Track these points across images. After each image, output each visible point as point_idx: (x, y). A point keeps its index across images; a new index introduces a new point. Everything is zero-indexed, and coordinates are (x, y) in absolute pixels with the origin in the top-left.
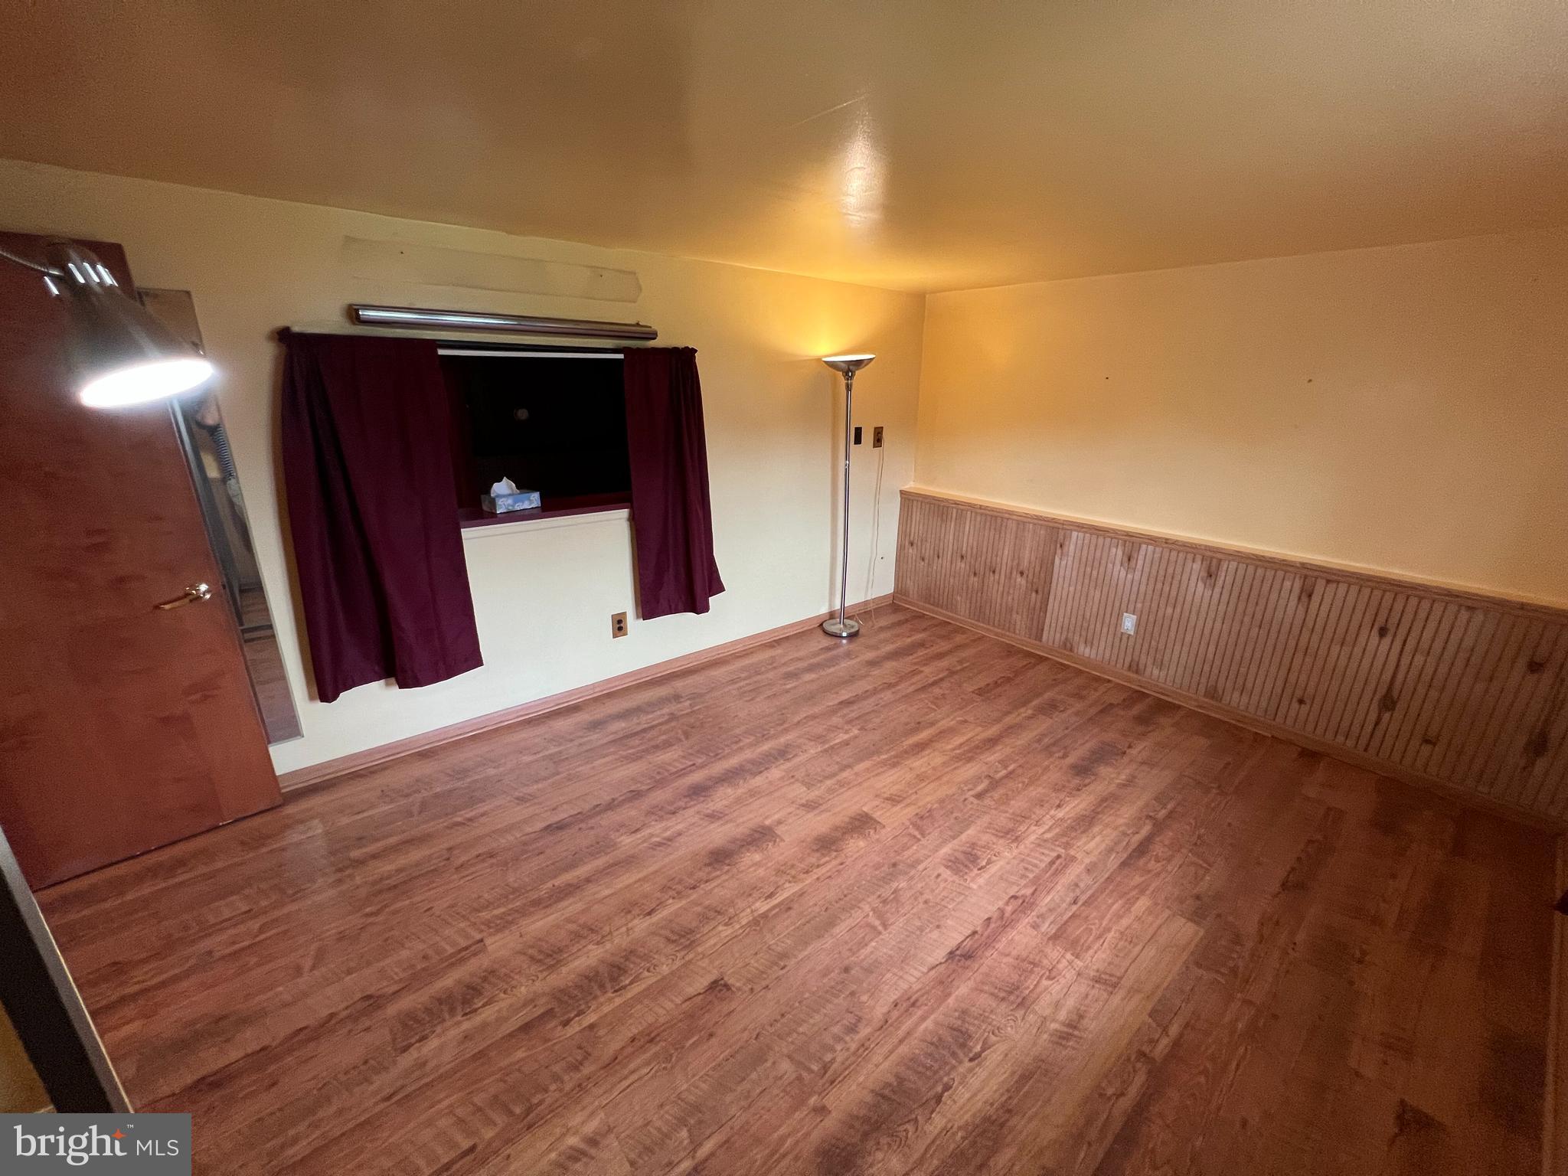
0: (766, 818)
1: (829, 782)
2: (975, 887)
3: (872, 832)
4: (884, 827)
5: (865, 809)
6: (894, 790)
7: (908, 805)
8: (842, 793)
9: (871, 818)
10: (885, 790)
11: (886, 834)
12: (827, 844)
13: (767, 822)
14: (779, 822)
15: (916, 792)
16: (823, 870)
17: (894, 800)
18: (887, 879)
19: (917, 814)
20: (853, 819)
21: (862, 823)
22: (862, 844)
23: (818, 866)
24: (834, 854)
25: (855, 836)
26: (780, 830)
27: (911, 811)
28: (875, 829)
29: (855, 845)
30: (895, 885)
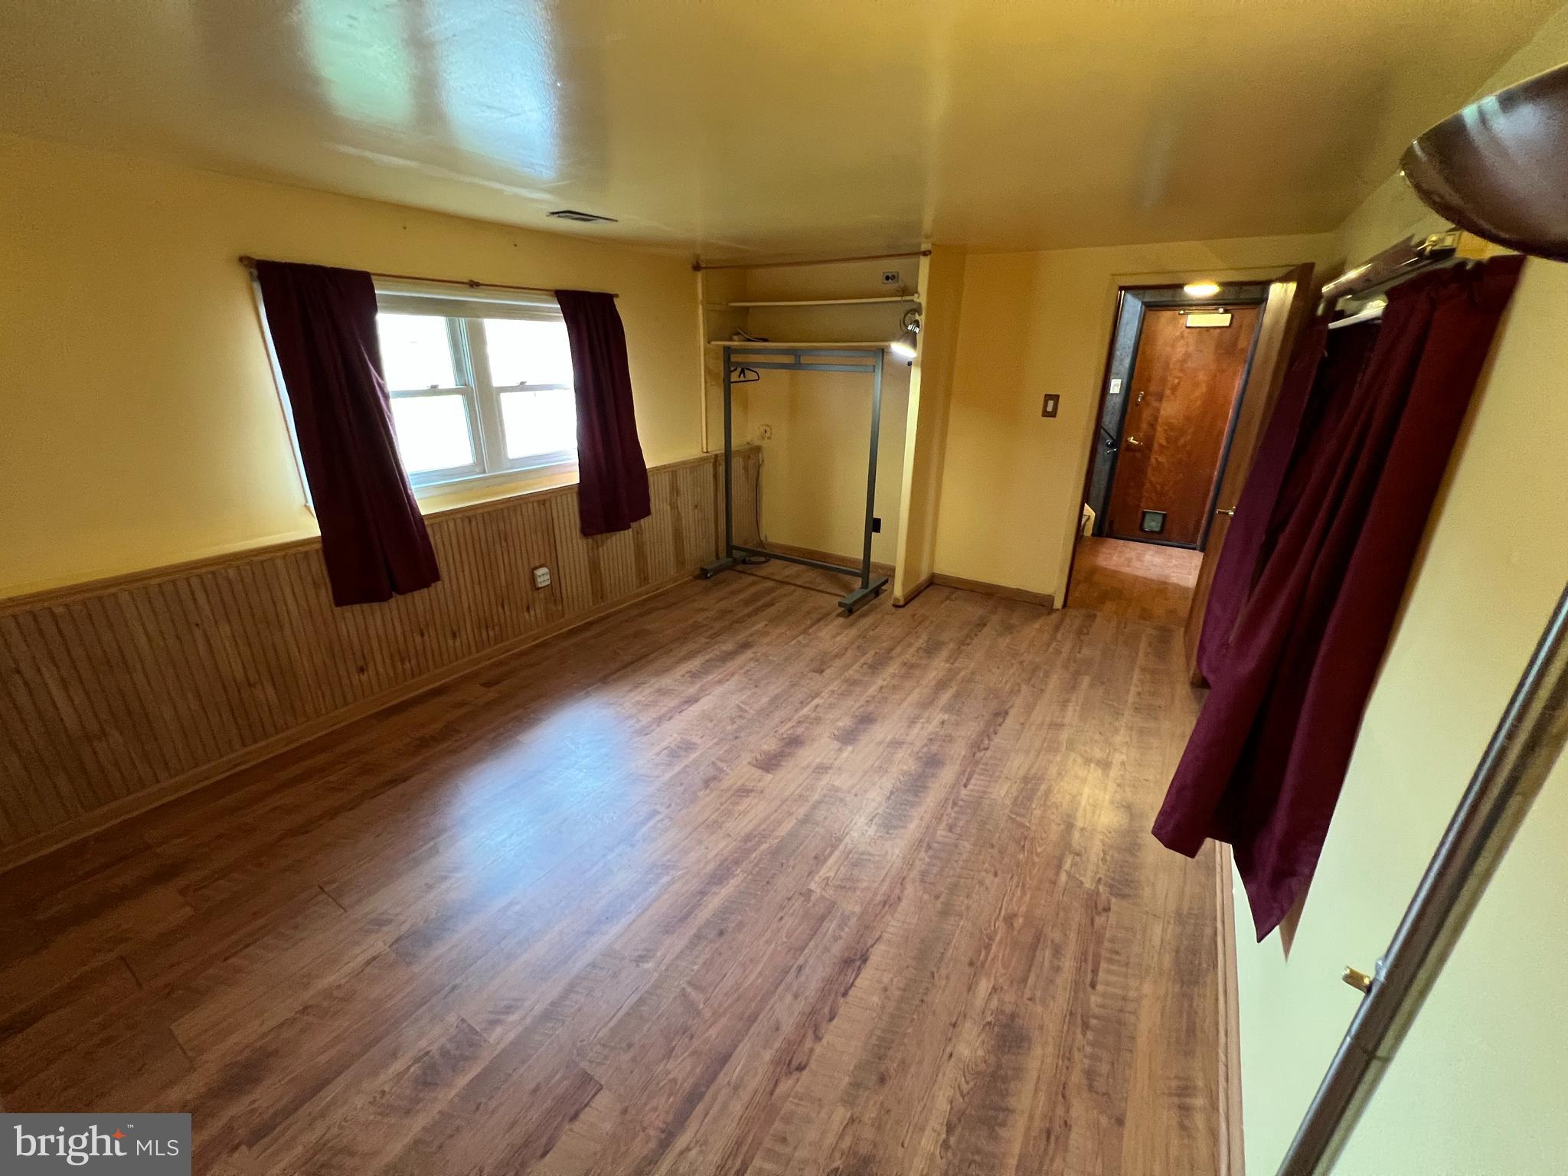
0: (853, 751)
1: (816, 797)
2: (675, 735)
3: (759, 757)
4: (749, 763)
5: (770, 776)
6: (746, 802)
7: (729, 789)
8: (797, 788)
9: (762, 768)
10: (756, 801)
11: (747, 758)
12: (794, 742)
13: (850, 748)
14: (840, 750)
15: (721, 804)
16: (789, 724)
17: (744, 792)
18: (741, 728)
19: (720, 780)
20: (778, 765)
21: (770, 763)
22: (765, 747)
23: (793, 727)
24: (785, 736)
25: (772, 752)
26: (836, 745)
27: (725, 784)
28: (757, 760)
29: (770, 745)
30: (735, 726)
